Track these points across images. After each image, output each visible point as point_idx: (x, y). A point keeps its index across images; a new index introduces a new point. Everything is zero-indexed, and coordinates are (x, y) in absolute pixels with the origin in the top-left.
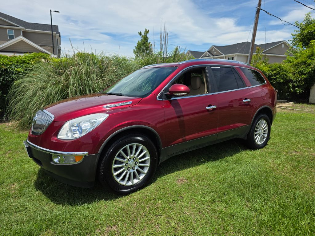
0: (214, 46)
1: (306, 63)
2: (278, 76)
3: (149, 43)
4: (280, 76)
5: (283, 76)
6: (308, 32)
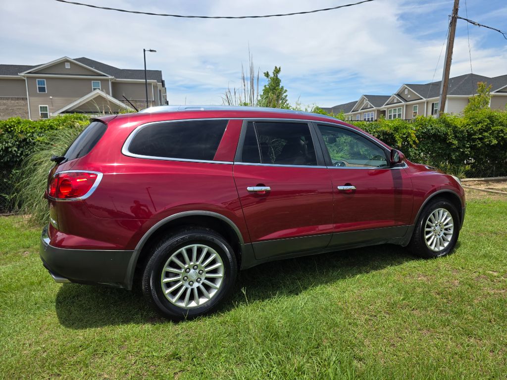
2: (486, 134)
3: (282, 88)
4: (490, 134)
5: (498, 133)
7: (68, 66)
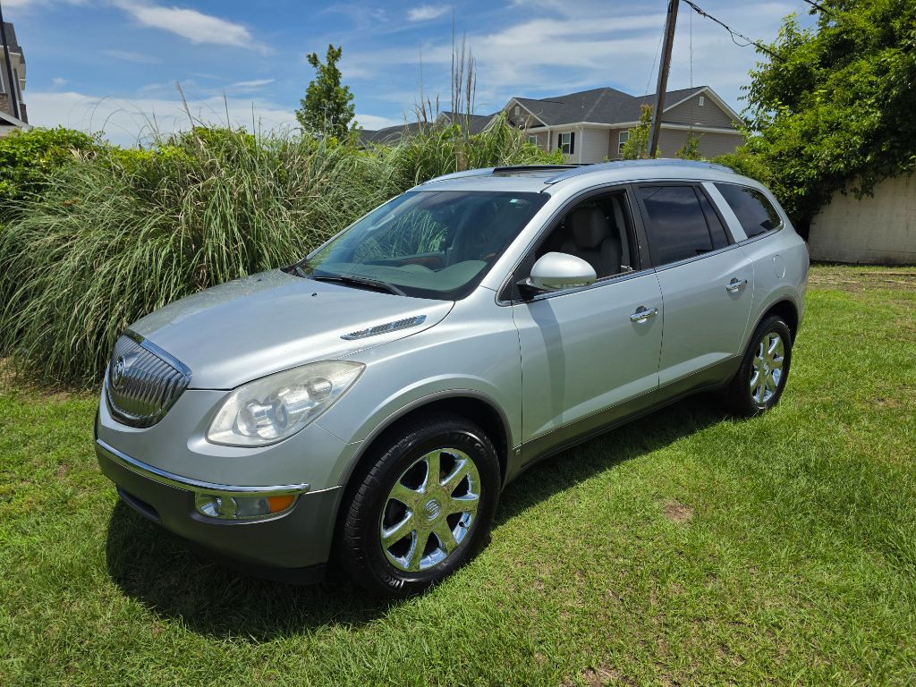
0: (517, 99)
1: (803, 152)
3: (346, 89)
6: (796, 69)
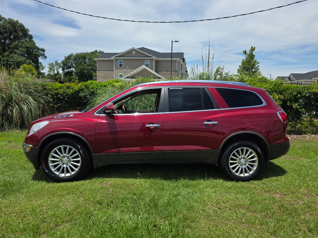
3: (256, 61)
7: (134, 52)
